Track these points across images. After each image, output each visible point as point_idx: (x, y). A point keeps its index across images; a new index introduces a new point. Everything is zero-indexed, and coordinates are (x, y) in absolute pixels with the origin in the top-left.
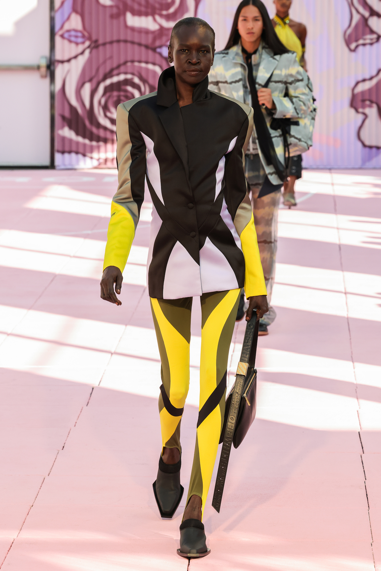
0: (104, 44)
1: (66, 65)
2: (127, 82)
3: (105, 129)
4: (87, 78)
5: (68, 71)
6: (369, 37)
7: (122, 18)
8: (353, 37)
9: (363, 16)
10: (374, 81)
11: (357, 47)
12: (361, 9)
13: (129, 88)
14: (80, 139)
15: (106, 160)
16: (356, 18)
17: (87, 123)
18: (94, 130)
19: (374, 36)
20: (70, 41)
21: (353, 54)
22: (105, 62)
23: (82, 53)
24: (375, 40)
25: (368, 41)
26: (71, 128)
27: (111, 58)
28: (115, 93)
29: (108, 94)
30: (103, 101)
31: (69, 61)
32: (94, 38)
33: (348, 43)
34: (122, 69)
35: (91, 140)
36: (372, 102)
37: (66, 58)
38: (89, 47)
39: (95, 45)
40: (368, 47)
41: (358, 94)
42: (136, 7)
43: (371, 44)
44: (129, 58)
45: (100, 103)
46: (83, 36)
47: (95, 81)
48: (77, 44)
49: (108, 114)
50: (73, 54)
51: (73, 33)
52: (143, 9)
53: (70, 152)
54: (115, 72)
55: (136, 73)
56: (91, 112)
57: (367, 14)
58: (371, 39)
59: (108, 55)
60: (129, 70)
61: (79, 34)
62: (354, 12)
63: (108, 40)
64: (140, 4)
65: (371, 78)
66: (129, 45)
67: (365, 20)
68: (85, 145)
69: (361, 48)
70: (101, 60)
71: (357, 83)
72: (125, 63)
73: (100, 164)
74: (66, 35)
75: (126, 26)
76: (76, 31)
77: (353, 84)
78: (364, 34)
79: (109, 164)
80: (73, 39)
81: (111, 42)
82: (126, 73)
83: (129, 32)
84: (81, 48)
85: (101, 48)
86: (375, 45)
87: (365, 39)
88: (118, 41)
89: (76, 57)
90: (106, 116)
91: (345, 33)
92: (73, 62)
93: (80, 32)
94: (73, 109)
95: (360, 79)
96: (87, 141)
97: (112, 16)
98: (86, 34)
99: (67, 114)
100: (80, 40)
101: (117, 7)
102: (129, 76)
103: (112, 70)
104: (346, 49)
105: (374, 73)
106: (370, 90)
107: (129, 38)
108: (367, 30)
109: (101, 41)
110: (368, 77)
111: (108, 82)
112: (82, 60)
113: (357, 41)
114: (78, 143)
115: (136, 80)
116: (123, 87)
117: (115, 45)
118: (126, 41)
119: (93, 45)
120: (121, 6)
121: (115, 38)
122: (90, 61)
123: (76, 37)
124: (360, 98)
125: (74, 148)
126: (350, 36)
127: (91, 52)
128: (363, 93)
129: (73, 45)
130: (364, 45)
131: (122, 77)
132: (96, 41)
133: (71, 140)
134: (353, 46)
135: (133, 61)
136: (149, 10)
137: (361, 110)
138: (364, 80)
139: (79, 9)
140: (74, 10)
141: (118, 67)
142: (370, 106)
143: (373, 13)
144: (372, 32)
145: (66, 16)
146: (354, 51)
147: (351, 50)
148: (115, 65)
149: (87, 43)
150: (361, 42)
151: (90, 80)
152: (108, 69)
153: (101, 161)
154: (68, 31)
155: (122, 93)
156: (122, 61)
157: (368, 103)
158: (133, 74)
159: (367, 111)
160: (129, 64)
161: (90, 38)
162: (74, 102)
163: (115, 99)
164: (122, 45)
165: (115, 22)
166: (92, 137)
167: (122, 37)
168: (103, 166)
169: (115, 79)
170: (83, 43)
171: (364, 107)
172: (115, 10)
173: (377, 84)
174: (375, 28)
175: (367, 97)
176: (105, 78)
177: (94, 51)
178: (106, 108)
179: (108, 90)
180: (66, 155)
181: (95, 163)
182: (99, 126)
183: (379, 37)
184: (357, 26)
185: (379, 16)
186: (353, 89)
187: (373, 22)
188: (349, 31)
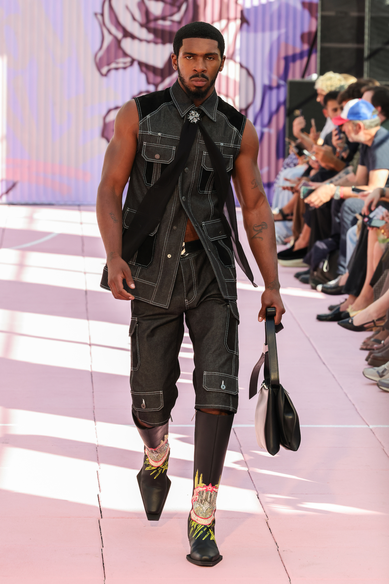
6: (122, 61)
8: (105, 60)
9: (115, 38)
11: (109, 71)
12: (113, 30)
16: (108, 39)
19: (128, 60)
21: (104, 79)
24: (128, 64)
25: (121, 65)
33: (99, 67)
40: (121, 71)
41: (110, 123)
43: (125, 68)
57: (120, 35)
58: (125, 63)
62: (106, 32)
67: (118, 42)
69: (113, 72)
71: (109, 111)
77: (104, 112)
78: (116, 57)
86: (129, 70)
87: (117, 63)
91: (96, 56)
95: (112, 106)
104: (97, 73)
108: (120, 53)
110: (120, 104)
113: (109, 64)
126: (101, 59)
130: (117, 69)
134: (104, 70)
138: (117, 108)
143: (127, 34)
144: (125, 55)
146: (106, 75)
147: (102, 75)
150: (113, 65)
174: (128, 51)
183: (133, 61)
184: (108, 48)
185: (133, 37)
186: (105, 118)
187: (127, 44)
188: (100, 54)
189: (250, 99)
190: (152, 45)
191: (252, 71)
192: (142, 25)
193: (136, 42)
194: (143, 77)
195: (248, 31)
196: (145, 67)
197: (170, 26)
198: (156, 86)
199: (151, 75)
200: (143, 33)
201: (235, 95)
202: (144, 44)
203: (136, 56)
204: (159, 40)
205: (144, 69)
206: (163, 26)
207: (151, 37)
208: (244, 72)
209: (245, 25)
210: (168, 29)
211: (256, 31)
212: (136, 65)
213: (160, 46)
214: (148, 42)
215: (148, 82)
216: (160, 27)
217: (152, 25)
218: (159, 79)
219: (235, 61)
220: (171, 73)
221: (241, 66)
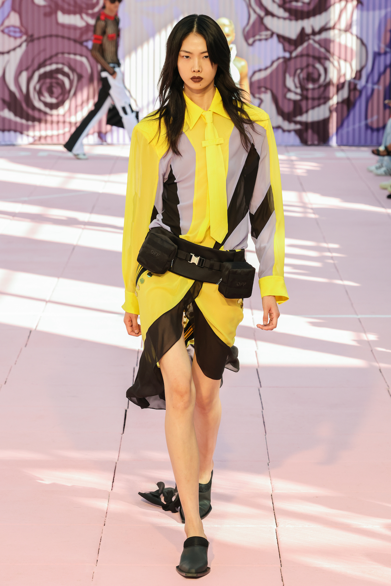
0: (39, 38)
1: (6, 56)
2: (58, 71)
3: (40, 110)
4: (24, 67)
5: (8, 62)
6: (264, 34)
7: (53, 16)
8: (251, 33)
9: (259, 16)
10: (269, 71)
11: (254, 42)
12: (258, 10)
13: (60, 76)
14: (18, 119)
15: (40, 138)
16: (253, 17)
17: (24, 106)
18: (30, 112)
19: (269, 33)
20: (10, 36)
21: (251, 48)
22: (39, 54)
23: (20, 46)
24: (269, 36)
25: (263, 37)
26: (10, 109)
27: (45, 50)
28: (48, 81)
29: (42, 81)
30: (38, 87)
31: (8, 52)
32: (30, 33)
33: (246, 38)
34: (54, 59)
35: (27, 120)
36: (266, 88)
37: (6, 49)
38: (26, 41)
39: (31, 39)
40: (263, 42)
41: (255, 82)
42: (66, 6)
43: (266, 39)
44: (60, 50)
45: (35, 88)
46: (21, 32)
47: (31, 70)
48: (15, 38)
49: (42, 98)
50: (12, 47)
51: (12, 29)
52: (72, 8)
53: (9, 130)
54: (48, 62)
55: (66, 63)
56: (27, 97)
57: (262, 14)
58: (266, 35)
59: (42, 47)
60: (60, 60)
61: (17, 30)
62: (252, 12)
63: (42, 34)
64: (69, 4)
65: (266, 69)
66: (60, 40)
67: (261, 19)
68: (22, 125)
69: (257, 43)
70: (36, 52)
71: (254, 73)
72: (57, 55)
73: (35, 141)
74: (6, 31)
75: (57, 23)
76: (14, 27)
78: (260, 31)
79: (43, 141)
80: (12, 34)
81: (45, 37)
82: (57, 63)
83: (60, 28)
84: (18, 42)
85: (36, 42)
86: (270, 41)
87: (261, 35)
88: (51, 36)
89: (14, 49)
90: (40, 100)
91: (244, 30)
92: (12, 53)
93: (18, 28)
94: (12, 94)
95: (257, 68)
96: (24, 121)
97: (46, 15)
98: (23, 30)
99: (7, 98)
100: (18, 35)
101: (50, 6)
102: (60, 66)
103: (45, 61)
104: (244, 44)
105: (269, 64)
106: (265, 79)
107: (60, 33)
108: (263, 28)
109: (36, 36)
110: (263, 67)
111: (42, 71)
112: (20, 52)
113: (254, 36)
114: (16, 123)
115: (66, 69)
116: (55, 75)
117: (48, 39)
118: (57, 36)
119: (29, 39)
120: (53, 6)
121: (48, 33)
122: (26, 53)
123: (15, 32)
124: (256, 85)
125: (13, 127)
126: (248, 32)
127: (27, 45)
128: (259, 81)
129: (12, 39)
130: (260, 40)
131: (54, 67)
132: (32, 36)
133: (10, 121)
134: (251, 41)
135: (63, 53)
136: (77, 10)
137: (257, 95)
138: (260, 70)
139: (17, 8)
140: (13, 9)
141: (51, 58)
142: (265, 92)
143: (268, 13)
144: (267, 29)
145: (6, 14)
146: (251, 45)
147: (249, 45)
148: (48, 56)
149: (24, 38)
150: (257, 37)
151: (27, 69)
152: (42, 59)
153: (37, 138)
154: (8, 27)
155: (54, 81)
156: (54, 52)
157: (263, 89)
158: (63, 64)
159: (263, 96)
160: (60, 56)
161: (26, 33)
162: (13, 88)
163: (48, 85)
164: (54, 39)
165: (48, 19)
166: (28, 118)
167: (54, 32)
168: (37, 142)
169: (48, 68)
170: (21, 37)
171: (260, 93)
172: (48, 10)
173: (271, 74)
174: (269, 26)
175: (262, 84)
176: (39, 67)
177: (30, 44)
178: (40, 93)
179: (42, 77)
180: (6, 133)
181: (31, 140)
182: (34, 108)
183: (272, 34)
184: (254, 24)
185: (273, 15)
186: (251, 78)
187: (268, 21)
188: (247, 29)
189: (364, 63)
190: (287, 22)
191: (365, 41)
192: (280, 6)
193: (275, 19)
194: (280, 46)
195: (362, 10)
196: (282, 38)
197: (302, 7)
198: (291, 53)
199: (287, 45)
200: (281, 12)
201: (352, 59)
202: (281, 21)
203: (275, 30)
204: (293, 18)
205: (281, 40)
206: (296, 7)
207: (286, 15)
208: (359, 41)
209: (360, 6)
210: (300, 9)
211: (368, 10)
212: (275, 38)
213: (293, 23)
214: (285, 19)
215: (285, 50)
216: (293, 8)
217: (287, 6)
218: (292, 48)
219: (352, 34)
220: (302, 43)
221: (357, 37)
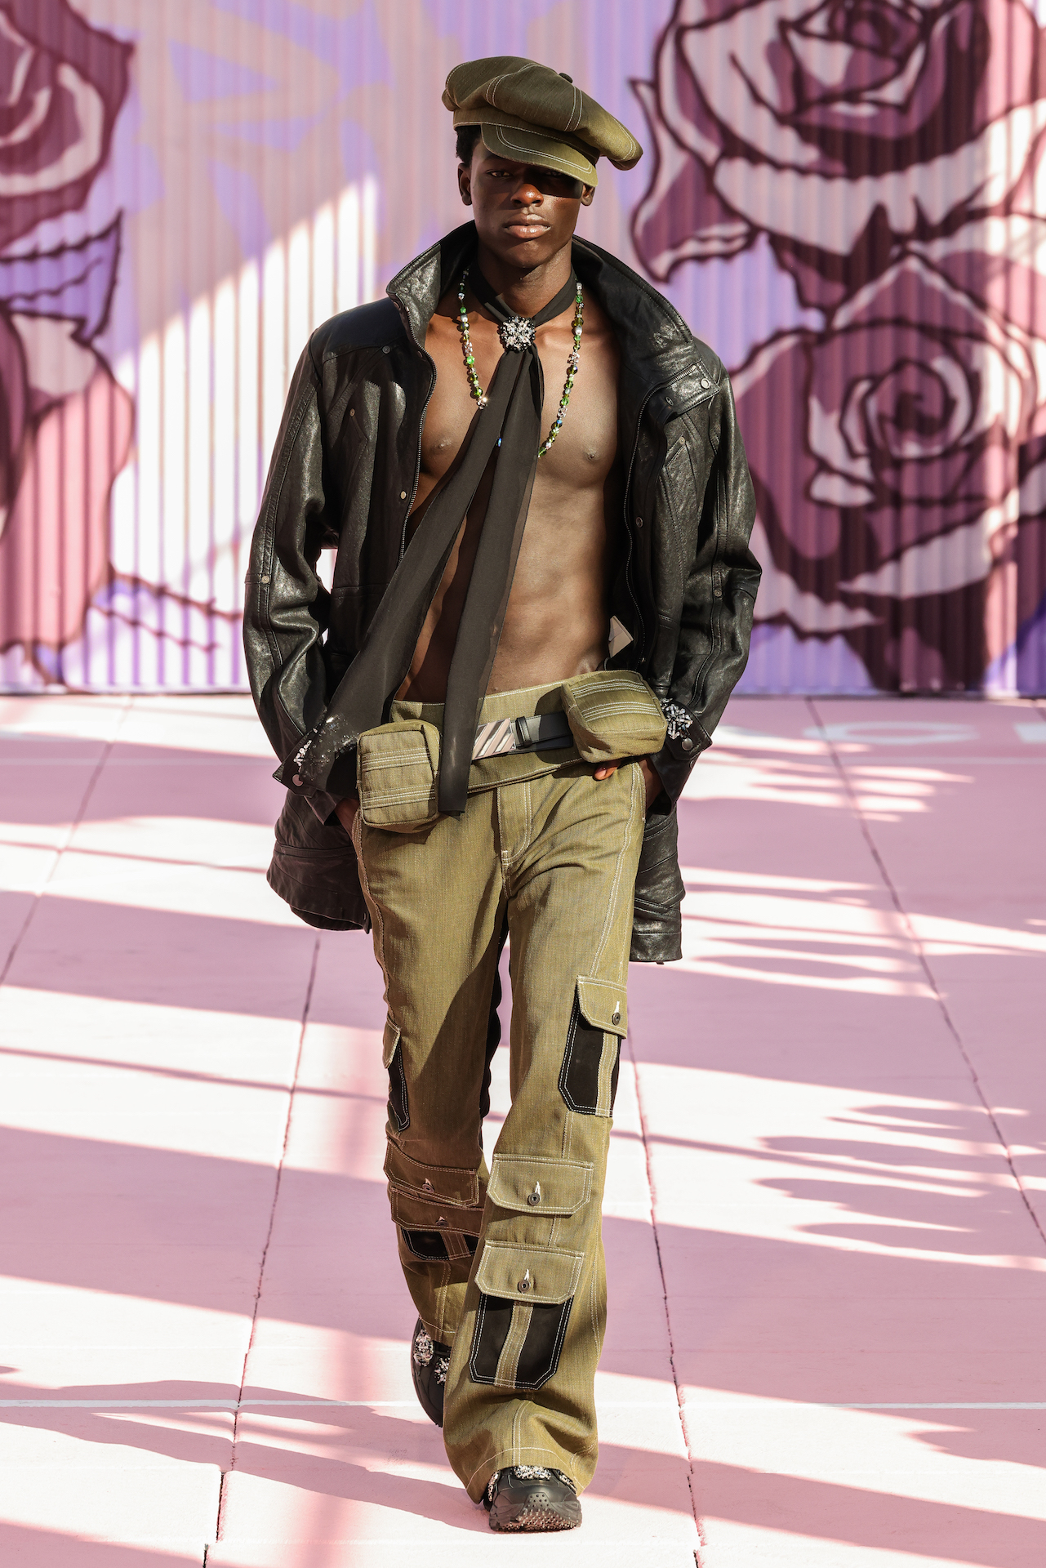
6: (720, 233)
8: (663, 232)
9: (697, 158)
11: (676, 265)
12: (691, 135)
16: (674, 163)
19: (740, 228)
24: (738, 244)
25: (715, 247)
40: (715, 265)
43: (727, 257)
57: (710, 151)
58: (727, 240)
67: (706, 172)
69: (689, 269)
78: (701, 221)
86: (740, 261)
87: (703, 240)
91: (635, 218)
108: (714, 206)
113: (675, 245)
126: (650, 227)
130: (701, 259)
134: (663, 262)
143: (735, 147)
144: (730, 213)
146: (667, 277)
147: (655, 277)
150: (691, 248)
174: (739, 202)
183: (753, 232)
184: (675, 190)
185: (754, 156)
187: (734, 179)
188: (649, 213)
190: (814, 182)
192: (782, 119)
193: (765, 171)
194: (786, 284)
196: (791, 251)
197: (872, 120)
198: (829, 312)
199: (812, 279)
200: (786, 145)
202: (790, 177)
203: (763, 218)
204: (838, 168)
205: (788, 256)
206: (849, 119)
207: (810, 155)
210: (865, 129)
212: (762, 242)
213: (840, 185)
214: (802, 171)
215: (803, 302)
216: (840, 124)
217: (814, 117)
218: (837, 291)
220: (874, 272)
